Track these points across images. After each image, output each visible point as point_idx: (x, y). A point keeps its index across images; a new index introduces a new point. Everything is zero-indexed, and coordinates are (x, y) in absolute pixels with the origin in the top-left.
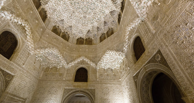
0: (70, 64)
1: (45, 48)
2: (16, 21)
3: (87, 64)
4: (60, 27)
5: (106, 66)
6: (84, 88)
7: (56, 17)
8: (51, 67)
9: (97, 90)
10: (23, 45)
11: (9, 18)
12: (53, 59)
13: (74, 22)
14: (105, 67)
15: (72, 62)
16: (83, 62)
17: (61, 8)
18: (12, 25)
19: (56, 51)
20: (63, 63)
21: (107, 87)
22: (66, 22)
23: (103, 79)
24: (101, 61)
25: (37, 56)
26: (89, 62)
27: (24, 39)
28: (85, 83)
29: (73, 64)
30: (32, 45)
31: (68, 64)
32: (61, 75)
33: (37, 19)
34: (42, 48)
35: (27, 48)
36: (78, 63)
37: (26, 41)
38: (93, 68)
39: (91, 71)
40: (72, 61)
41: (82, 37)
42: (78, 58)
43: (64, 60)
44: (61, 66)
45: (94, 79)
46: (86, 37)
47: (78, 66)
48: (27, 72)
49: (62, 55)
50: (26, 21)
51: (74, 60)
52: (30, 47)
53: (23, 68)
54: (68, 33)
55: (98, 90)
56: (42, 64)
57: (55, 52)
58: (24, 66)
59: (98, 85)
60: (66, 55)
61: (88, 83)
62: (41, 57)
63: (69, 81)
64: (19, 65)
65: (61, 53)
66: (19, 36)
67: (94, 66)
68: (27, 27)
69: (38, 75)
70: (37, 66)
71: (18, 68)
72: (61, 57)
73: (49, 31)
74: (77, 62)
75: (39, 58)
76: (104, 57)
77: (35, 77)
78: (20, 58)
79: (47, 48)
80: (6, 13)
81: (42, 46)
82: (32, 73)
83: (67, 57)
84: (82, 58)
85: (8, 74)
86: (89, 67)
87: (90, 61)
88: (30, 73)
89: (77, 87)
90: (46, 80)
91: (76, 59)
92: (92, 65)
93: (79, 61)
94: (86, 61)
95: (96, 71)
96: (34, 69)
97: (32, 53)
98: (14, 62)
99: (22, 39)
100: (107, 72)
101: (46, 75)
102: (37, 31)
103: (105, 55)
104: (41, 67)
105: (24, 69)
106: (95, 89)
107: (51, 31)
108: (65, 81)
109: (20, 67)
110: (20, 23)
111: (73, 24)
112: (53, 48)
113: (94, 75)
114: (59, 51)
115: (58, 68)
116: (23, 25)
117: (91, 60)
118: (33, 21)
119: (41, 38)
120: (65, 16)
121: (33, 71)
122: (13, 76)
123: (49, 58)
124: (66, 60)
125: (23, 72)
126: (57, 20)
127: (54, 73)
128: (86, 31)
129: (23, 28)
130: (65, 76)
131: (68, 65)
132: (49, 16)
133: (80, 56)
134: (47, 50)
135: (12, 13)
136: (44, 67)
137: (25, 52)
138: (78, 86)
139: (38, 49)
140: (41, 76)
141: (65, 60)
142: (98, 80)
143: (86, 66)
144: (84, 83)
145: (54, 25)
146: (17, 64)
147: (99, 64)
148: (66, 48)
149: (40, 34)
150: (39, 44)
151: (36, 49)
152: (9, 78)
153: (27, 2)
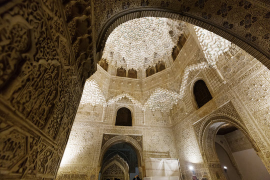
0: (180, 90)
1: (149, 97)
2: (118, 99)
3: (197, 71)
4: (151, 65)
5: (221, 46)
6: (213, 111)
7: (141, 63)
8: (172, 108)
9: (235, 101)
10: (134, 109)
11: (113, 102)
12: (165, 100)
13: (152, 47)
14: (223, 48)
15: (182, 87)
16: (191, 75)
17: (134, 54)
18: (117, 104)
19: (159, 90)
20: (175, 95)
21: (253, 82)
22: (149, 56)
23: (234, 72)
24: (204, 49)
25: (151, 109)
26: (196, 68)
28: (210, 101)
29: (184, 88)
30: (139, 104)
31: (178, 92)
32: (182, 110)
33: (129, 82)
34: (147, 100)
35: (138, 109)
36: (188, 82)
37: (133, 105)
38: (207, 71)
39: (208, 77)
40: (180, 86)
41: (174, 47)
42: (183, 76)
43: (172, 93)
44: (177, 100)
45: (218, 85)
46: (176, 41)
47: (190, 85)
48: (152, 126)
49: (167, 89)
50: (122, 93)
51: (181, 82)
52: (139, 106)
53: (145, 126)
54: (160, 60)
55: (237, 100)
56: (162, 111)
57: (159, 92)
58: (145, 124)
59: (232, 91)
60: (170, 85)
61: (213, 99)
62: (154, 106)
63: (192, 112)
64: (140, 126)
65: (164, 89)
66: (127, 105)
67: (205, 66)
68: (126, 95)
69: (165, 123)
70: (159, 115)
71: (141, 128)
72: (167, 92)
73: (145, 79)
75: (154, 108)
76: (201, 41)
77: (164, 128)
78: (138, 120)
79: (150, 95)
80: (110, 101)
81: (146, 98)
82: (158, 125)
83: (173, 86)
84: (188, 70)
86: (201, 75)
87: (196, 64)
88: (155, 127)
89: (204, 115)
90: (175, 125)
91: (182, 79)
92: (202, 66)
93: (187, 77)
94: (193, 69)
95: (214, 70)
96: (158, 121)
97: (144, 109)
98: (135, 125)
99: (130, 106)
100: (235, 53)
101: (173, 119)
102: (135, 91)
103: (199, 36)
104: (165, 114)
105: (147, 126)
106: (230, 102)
108: (188, 115)
109: (142, 126)
110: (121, 98)
111: (154, 50)
112: (154, 90)
113: (215, 80)
114: (161, 87)
115: (176, 104)
116: (124, 97)
118: (128, 87)
119: (142, 92)
120: (143, 54)
121: (158, 123)
122: (142, 137)
123: (162, 101)
124: (174, 90)
125: (147, 129)
126: (143, 64)
127: (176, 112)
128: (168, 37)
129: (125, 98)
130: (185, 110)
131: (180, 93)
132: (136, 69)
133: (183, 71)
134: (152, 98)
136: (167, 112)
137: (138, 112)
138: (204, 113)
139: (145, 102)
140: (171, 123)
141: (172, 91)
142: (225, 82)
143: (197, 77)
144: (208, 103)
145: (145, 70)
146: (138, 126)
147: (207, 56)
148: (167, 78)
149: (139, 89)
150: (144, 98)
151: (144, 104)
152: (139, 139)
153: (116, 81)
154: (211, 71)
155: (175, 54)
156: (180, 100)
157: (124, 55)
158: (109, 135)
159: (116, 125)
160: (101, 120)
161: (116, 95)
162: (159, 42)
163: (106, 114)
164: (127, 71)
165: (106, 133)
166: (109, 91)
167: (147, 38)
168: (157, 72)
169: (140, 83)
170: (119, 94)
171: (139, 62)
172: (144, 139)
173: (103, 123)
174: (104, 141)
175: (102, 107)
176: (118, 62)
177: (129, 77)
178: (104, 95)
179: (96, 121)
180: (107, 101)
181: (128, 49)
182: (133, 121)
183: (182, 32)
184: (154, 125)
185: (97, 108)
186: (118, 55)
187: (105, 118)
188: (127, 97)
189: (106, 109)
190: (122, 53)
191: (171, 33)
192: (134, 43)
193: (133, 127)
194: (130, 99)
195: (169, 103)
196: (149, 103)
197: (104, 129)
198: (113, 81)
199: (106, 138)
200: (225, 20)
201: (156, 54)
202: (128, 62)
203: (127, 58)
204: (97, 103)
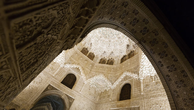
0: (114, 83)
1: (93, 76)
2: (73, 67)
3: (130, 78)
4: (106, 58)
5: (151, 71)
6: (127, 107)
7: (100, 52)
8: (103, 92)
9: (142, 108)
10: (79, 79)
11: (69, 67)
12: (102, 84)
13: (113, 47)
14: (151, 73)
15: (116, 81)
16: (126, 78)
17: (100, 45)
18: (71, 70)
19: (102, 76)
20: (109, 84)
21: (157, 103)
22: (108, 51)
23: (150, 90)
24: (141, 67)
25: (90, 85)
26: (131, 75)
27: (79, 75)
28: (128, 100)
29: (117, 83)
30: (85, 77)
31: (113, 84)
32: (109, 96)
33: (86, 60)
34: (91, 77)
35: (82, 80)
36: (122, 81)
37: (80, 76)
38: (136, 81)
39: (134, 85)
40: (116, 80)
41: (125, 55)
42: (121, 75)
43: (109, 82)
44: (109, 88)
45: (138, 93)
46: (128, 52)
47: (122, 83)
48: (84, 96)
49: (107, 78)
50: (78, 64)
51: (118, 79)
52: (84, 79)
53: (80, 94)
54: (113, 58)
55: (143, 108)
56: (96, 90)
57: (101, 77)
58: (81, 92)
59: (143, 101)
60: (110, 77)
61: (131, 100)
62: (93, 84)
63: (114, 101)
64: (77, 92)
65: (106, 77)
66: (76, 74)
67: (137, 77)
68: (80, 67)
69: (94, 99)
70: (93, 92)
71: (77, 94)
72: (106, 80)
74: (120, 80)
75: (92, 85)
76: (142, 61)
77: (92, 101)
78: (78, 87)
79: (94, 76)
80: (67, 65)
82: (89, 97)
83: (112, 78)
84: (125, 74)
85: (71, 98)
86: (132, 81)
89: (120, 107)
90: (100, 103)
91: (119, 77)
92: (135, 76)
93: (123, 78)
94: (129, 75)
95: (140, 83)
96: (90, 95)
97: (86, 82)
100: (156, 79)
101: (100, 99)
102: (87, 68)
103: (142, 58)
104: (97, 93)
106: (139, 107)
107: (98, 64)
108: (111, 101)
110: (75, 67)
111: (113, 49)
112: (99, 74)
113: (138, 89)
114: (104, 75)
115: (107, 90)
116: (77, 67)
117: (132, 72)
118: (83, 62)
119: (91, 71)
120: (105, 48)
121: (89, 96)
122: (74, 99)
123: (99, 83)
124: (111, 81)
125: (80, 96)
126: (101, 54)
127: (105, 95)
128: (125, 47)
129: (78, 69)
130: (111, 97)
131: (113, 85)
132: (95, 55)
133: (122, 73)
134: (95, 78)
135: (70, 63)
136: (99, 92)
137: (81, 83)
138: (121, 106)
139: (89, 78)
140: (97, 100)
142: (142, 94)
143: (129, 81)
144: (126, 100)
145: (100, 58)
146: (76, 91)
147: (141, 72)
148: (110, 71)
149: (90, 68)
150: (89, 75)
151: (87, 79)
152: (71, 100)
153: (78, 55)
154: (138, 82)
155: (123, 60)
156: (111, 89)
157: (93, 41)
158: (52, 87)
159: (62, 83)
160: (53, 74)
161: (73, 64)
162: (118, 47)
163: (59, 72)
164: (89, 53)
165: (51, 85)
166: (70, 58)
167: (112, 40)
168: (107, 64)
169: (93, 65)
170: (75, 64)
171: (100, 51)
172: (74, 102)
173: (53, 77)
174: (47, 89)
175: (59, 66)
176: (86, 43)
177: (88, 57)
178: (65, 59)
179: (50, 73)
180: (65, 64)
181: (98, 40)
182: (74, 86)
183: (134, 50)
184: (86, 96)
185: (55, 64)
186: (89, 39)
187: (57, 74)
188: (79, 69)
189: (61, 69)
190: (92, 39)
191: (128, 46)
192: (103, 38)
193: (72, 90)
194: (81, 71)
195: (103, 88)
196: (91, 80)
197: (52, 81)
198: (77, 54)
199: (50, 87)
200: (161, 60)
201: (112, 52)
202: (92, 47)
203: (94, 45)
204: (57, 62)
